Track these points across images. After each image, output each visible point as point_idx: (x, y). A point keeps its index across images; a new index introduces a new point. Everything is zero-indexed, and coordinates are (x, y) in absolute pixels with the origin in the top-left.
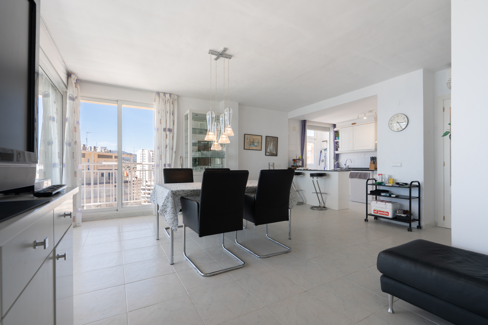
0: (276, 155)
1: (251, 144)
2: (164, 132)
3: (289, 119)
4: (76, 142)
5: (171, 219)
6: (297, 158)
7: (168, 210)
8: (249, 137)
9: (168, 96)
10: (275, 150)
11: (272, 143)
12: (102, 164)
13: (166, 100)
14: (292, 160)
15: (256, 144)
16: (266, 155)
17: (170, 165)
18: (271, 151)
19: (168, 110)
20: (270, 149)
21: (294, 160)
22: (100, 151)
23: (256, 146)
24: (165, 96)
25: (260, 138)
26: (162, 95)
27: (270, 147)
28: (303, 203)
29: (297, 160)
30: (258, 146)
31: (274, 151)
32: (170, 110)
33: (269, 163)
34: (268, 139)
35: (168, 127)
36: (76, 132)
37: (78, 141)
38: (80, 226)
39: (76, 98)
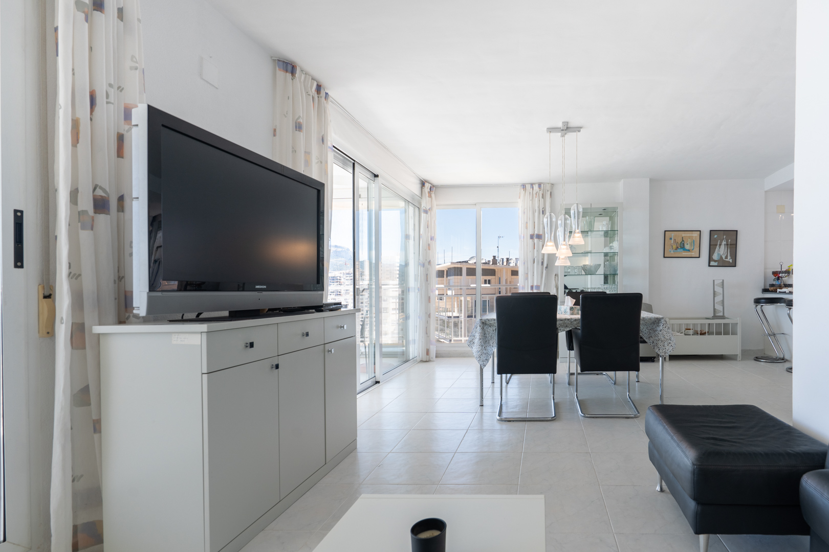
0: (734, 265)
1: (677, 248)
2: (531, 240)
3: (765, 191)
4: (429, 262)
5: (478, 352)
6: (784, 270)
7: (476, 342)
8: (673, 235)
9: (536, 187)
10: (731, 256)
11: (724, 243)
12: (470, 286)
13: (534, 192)
14: (771, 273)
15: (687, 247)
16: (709, 266)
17: (538, 287)
18: (721, 257)
19: (537, 208)
20: (718, 254)
21: (775, 273)
22: (514, 265)
23: (689, 250)
24: (533, 188)
25: (696, 235)
26: (528, 187)
27: (719, 251)
28: (783, 359)
29: (780, 272)
30: (693, 250)
31: (729, 257)
32: (539, 207)
33: (714, 281)
34: (716, 236)
35: (536, 232)
36: (429, 249)
37: (432, 261)
38: (433, 361)
39: (429, 209)
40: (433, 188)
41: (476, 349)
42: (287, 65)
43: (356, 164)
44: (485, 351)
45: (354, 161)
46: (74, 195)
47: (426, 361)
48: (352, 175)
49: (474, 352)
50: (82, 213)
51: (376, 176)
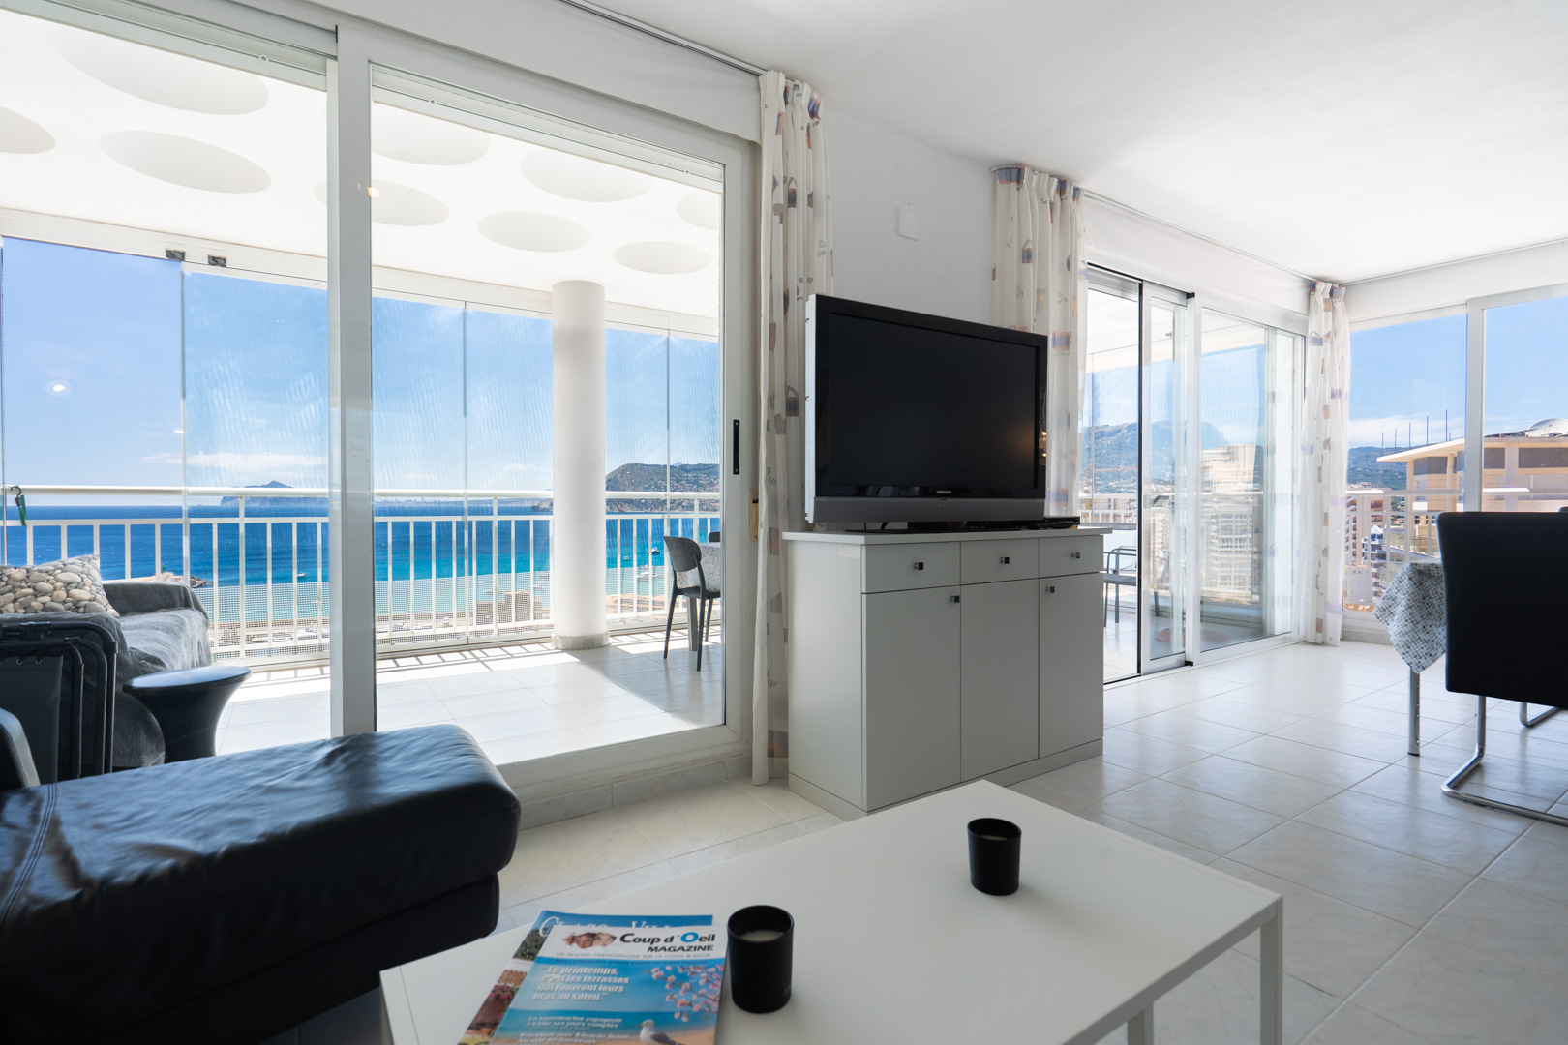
4: (1327, 442)
5: (1404, 634)
37: (1333, 439)
38: (1334, 646)
39: (1328, 336)
40: (1337, 288)
41: (1395, 627)
42: (1011, 172)
43: (1145, 285)
44: (1423, 636)
45: (1141, 280)
46: (771, 399)
47: (1316, 644)
48: (1138, 304)
49: (1391, 632)
50: (778, 417)
51: (1190, 296)
